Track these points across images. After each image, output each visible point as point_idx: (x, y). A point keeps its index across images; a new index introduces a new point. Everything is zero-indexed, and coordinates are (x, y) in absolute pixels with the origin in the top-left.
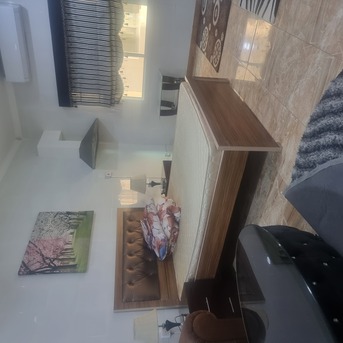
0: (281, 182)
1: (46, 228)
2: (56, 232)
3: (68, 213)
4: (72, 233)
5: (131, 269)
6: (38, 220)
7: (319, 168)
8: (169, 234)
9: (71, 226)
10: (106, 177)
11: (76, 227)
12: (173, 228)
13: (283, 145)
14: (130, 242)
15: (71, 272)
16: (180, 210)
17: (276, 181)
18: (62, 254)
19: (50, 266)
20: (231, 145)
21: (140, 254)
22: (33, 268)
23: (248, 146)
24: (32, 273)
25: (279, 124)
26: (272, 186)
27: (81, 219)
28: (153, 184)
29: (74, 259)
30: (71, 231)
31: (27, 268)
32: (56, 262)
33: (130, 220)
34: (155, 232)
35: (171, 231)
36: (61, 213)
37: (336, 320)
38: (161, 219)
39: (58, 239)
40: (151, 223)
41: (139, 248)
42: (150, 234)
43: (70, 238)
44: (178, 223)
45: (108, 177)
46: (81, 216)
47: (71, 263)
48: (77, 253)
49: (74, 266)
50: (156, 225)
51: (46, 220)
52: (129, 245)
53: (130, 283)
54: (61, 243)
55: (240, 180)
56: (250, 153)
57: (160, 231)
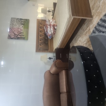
0: (89, 30)
1: (14, 24)
2: (18, 26)
3: (21, 19)
4: (23, 27)
5: (41, 41)
6: (11, 20)
7: (101, 34)
8: (52, 33)
9: (22, 24)
10: (33, 5)
11: (24, 25)
12: (54, 31)
13: (94, 17)
14: (41, 32)
15: (23, 40)
16: (57, 26)
17: (88, 28)
18: (20, 34)
19: (17, 37)
20: (76, 16)
21: (43, 36)
22: (12, 37)
23: (82, 17)
24: (12, 38)
25: (95, 8)
26: (86, 29)
27: (25, 22)
28: (49, 11)
29: (24, 36)
30: (22, 26)
31: (10, 37)
32: (18, 36)
33: (41, 24)
34: (48, 31)
35: (53, 32)
36: (19, 19)
37: (89, 81)
38: (51, 27)
39: (18, 28)
40: (47, 28)
41: (44, 34)
42: (47, 31)
43: (22, 28)
44: (56, 30)
45: (34, 5)
46: (25, 21)
47: (23, 37)
48: (25, 34)
49: (24, 38)
50: (49, 29)
51: (14, 21)
52: (40, 33)
53: (40, 45)
54: (19, 30)
55: (77, 26)
56: (82, 19)
57: (50, 31)
